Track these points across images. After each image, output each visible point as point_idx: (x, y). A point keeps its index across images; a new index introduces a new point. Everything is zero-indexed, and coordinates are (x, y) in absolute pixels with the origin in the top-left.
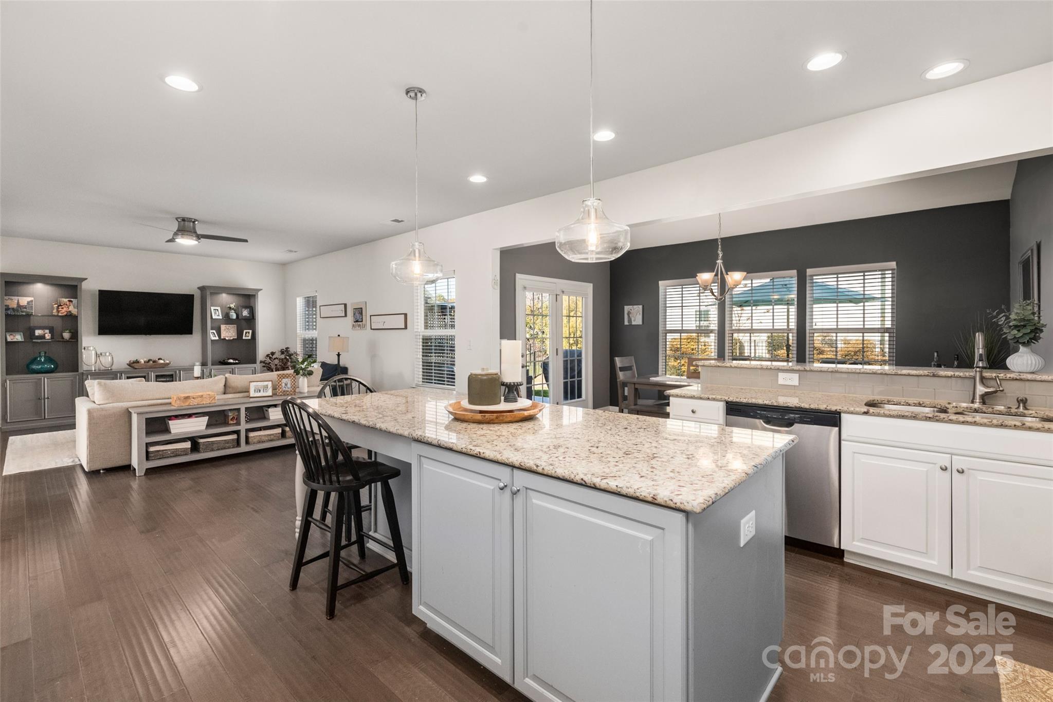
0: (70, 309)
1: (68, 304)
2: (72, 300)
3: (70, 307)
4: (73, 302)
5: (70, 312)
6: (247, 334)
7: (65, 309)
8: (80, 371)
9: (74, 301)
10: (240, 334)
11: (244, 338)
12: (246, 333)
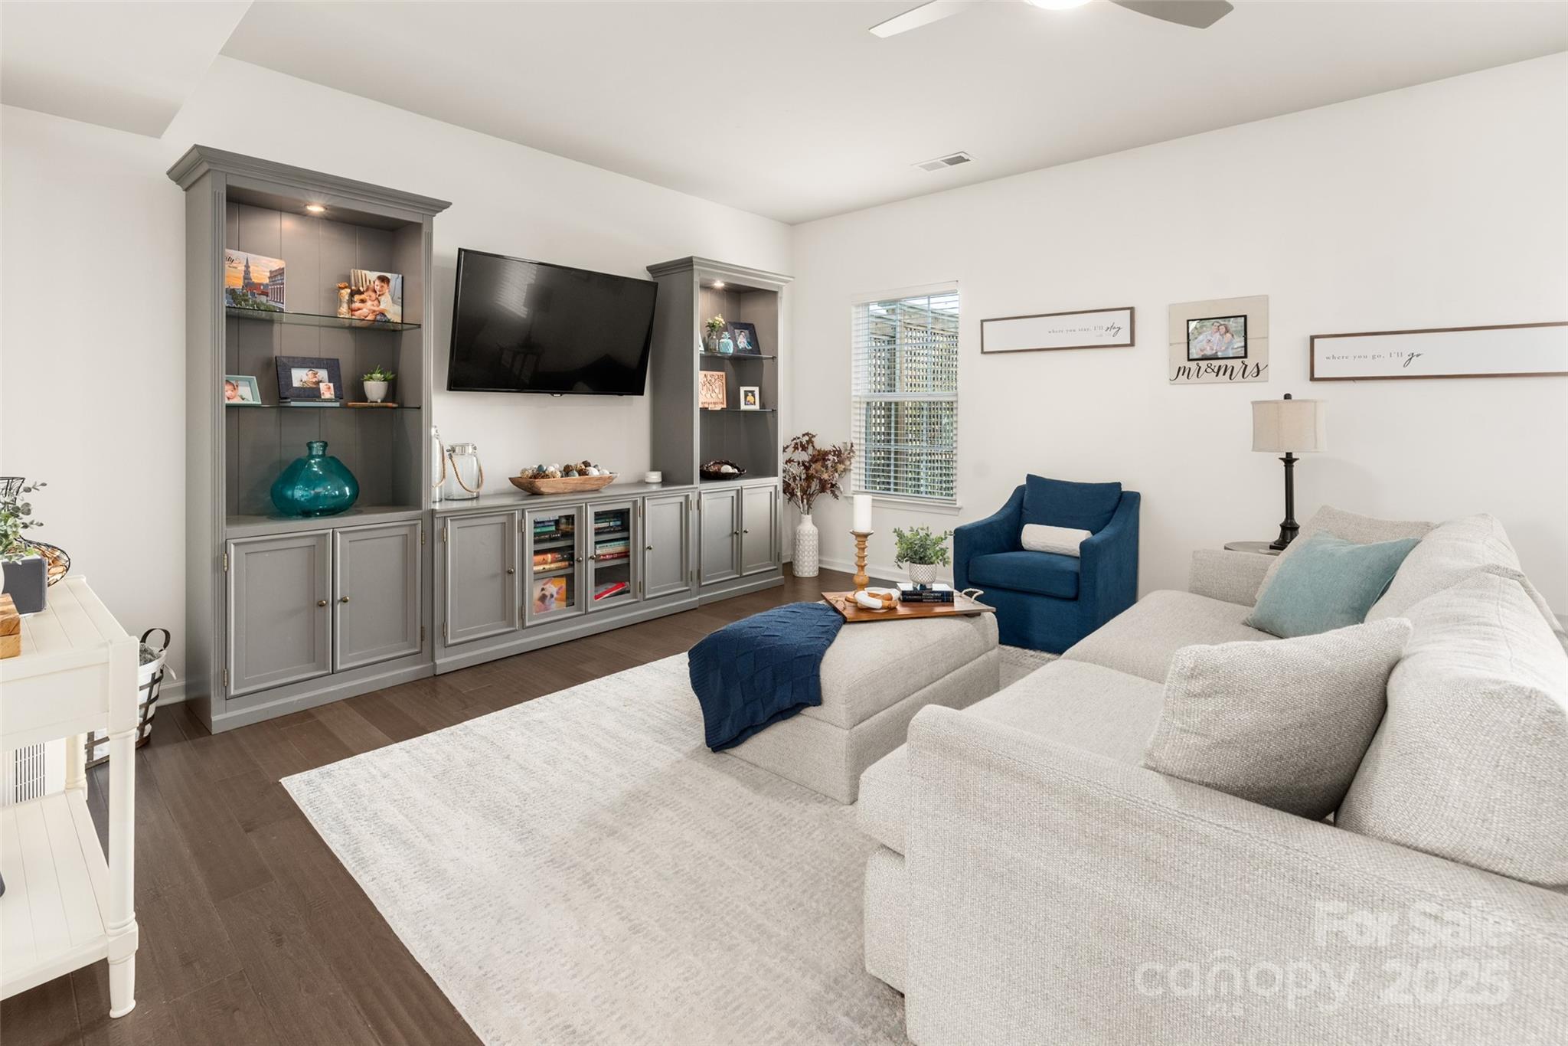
0: (382, 306)
1: (377, 288)
2: (388, 275)
3: (382, 299)
4: (392, 283)
5: (382, 314)
6: (750, 398)
7: (369, 303)
8: (426, 505)
9: (395, 279)
10: (732, 397)
11: (743, 407)
12: (746, 393)
